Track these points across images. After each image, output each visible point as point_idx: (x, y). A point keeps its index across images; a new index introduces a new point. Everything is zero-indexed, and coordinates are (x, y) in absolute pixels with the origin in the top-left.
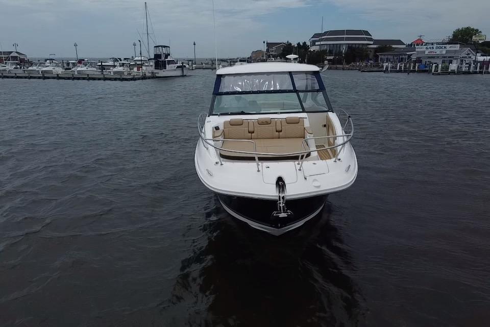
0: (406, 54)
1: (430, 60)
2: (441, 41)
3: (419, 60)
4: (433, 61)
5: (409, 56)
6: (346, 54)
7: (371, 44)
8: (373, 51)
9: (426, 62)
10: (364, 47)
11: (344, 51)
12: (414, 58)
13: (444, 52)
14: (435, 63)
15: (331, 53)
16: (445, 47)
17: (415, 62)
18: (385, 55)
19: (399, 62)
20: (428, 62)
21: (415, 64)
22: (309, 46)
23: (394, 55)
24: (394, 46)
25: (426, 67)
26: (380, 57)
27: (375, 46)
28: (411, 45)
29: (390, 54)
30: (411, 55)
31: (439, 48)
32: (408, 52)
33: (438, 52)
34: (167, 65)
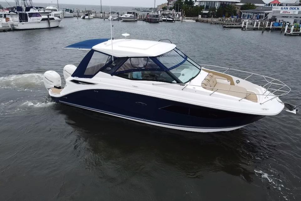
0: (264, 13)
1: (283, 19)
2: (294, 2)
3: (274, 19)
4: (286, 20)
5: (266, 14)
6: (218, 9)
7: (239, 3)
8: (240, 8)
9: (280, 20)
10: (233, 4)
11: (217, 7)
12: (270, 16)
13: (297, 13)
14: (288, 22)
15: (207, 8)
16: (298, 9)
17: (271, 20)
18: (247, 12)
19: (258, 19)
20: (282, 20)
21: (270, 22)
22: (193, 2)
23: (254, 13)
24: (256, 5)
25: (279, 25)
26: (243, 14)
27: (241, 4)
28: (269, 5)
29: (250, 12)
30: (268, 13)
31: (292, 9)
32: (266, 10)
33: (292, 12)
34: (28, 18)
